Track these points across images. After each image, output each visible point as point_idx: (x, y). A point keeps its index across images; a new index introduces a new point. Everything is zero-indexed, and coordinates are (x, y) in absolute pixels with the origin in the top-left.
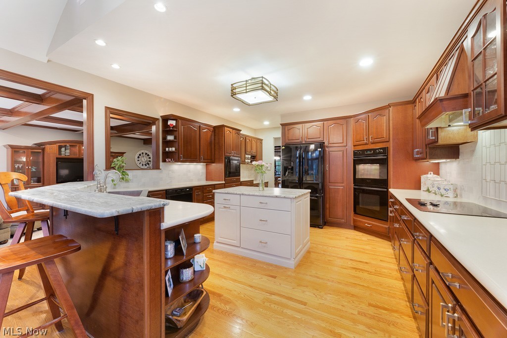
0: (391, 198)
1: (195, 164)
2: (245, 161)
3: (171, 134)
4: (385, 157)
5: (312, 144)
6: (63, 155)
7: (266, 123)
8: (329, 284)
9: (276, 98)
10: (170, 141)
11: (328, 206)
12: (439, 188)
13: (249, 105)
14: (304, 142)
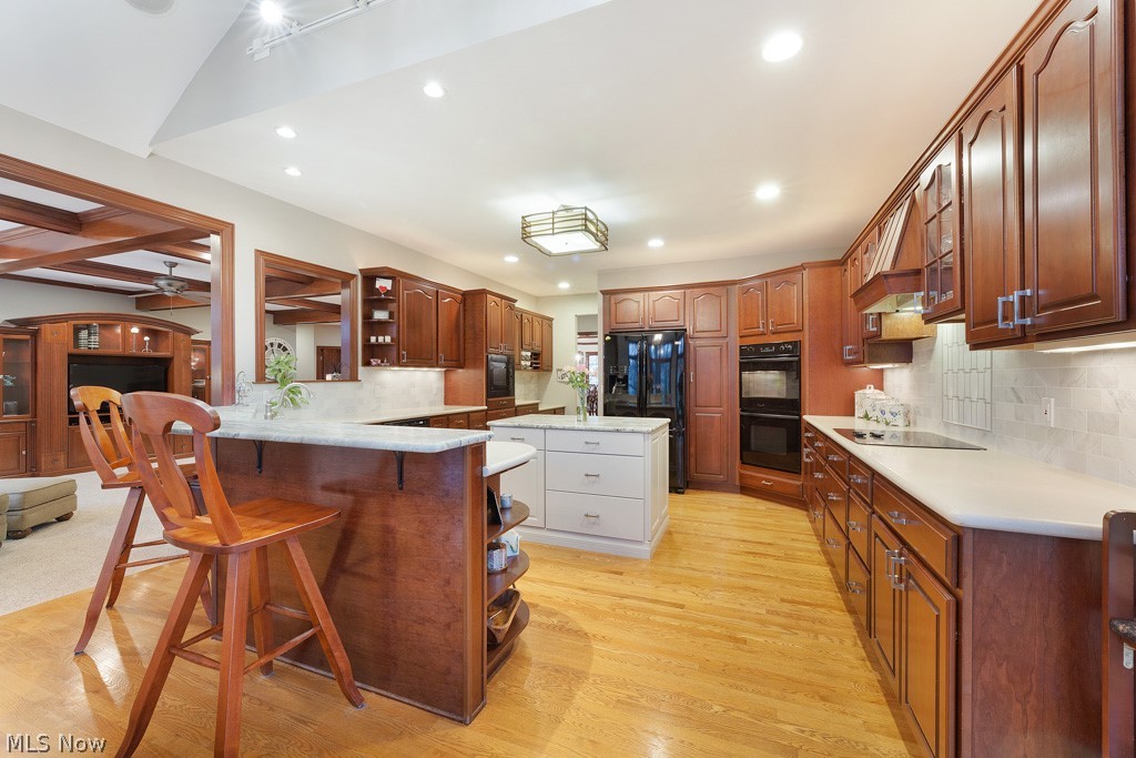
0: (807, 431)
1: (425, 369)
2: (520, 364)
3: (382, 308)
4: (796, 359)
5: (658, 331)
6: (83, 349)
7: (564, 286)
8: (715, 577)
9: (604, 245)
10: (380, 323)
11: (692, 450)
12: (883, 412)
13: (550, 255)
14: (647, 329)
